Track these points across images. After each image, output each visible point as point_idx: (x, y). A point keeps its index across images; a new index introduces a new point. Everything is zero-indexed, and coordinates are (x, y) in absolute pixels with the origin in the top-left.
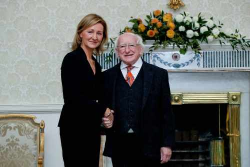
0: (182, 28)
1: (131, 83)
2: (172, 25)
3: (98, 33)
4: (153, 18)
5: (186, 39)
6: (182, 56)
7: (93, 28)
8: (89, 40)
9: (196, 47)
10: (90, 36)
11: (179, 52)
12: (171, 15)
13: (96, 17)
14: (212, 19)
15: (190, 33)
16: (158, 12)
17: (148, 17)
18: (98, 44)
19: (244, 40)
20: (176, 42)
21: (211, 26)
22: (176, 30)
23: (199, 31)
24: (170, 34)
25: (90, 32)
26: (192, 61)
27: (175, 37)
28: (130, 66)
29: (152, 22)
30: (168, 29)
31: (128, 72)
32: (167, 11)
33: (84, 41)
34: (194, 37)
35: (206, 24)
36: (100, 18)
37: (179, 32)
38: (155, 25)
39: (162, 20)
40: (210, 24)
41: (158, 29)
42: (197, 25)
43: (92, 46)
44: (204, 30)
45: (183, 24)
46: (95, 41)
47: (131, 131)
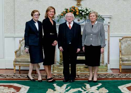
0: (81, 12)
1: (70, 28)
2: (78, 11)
3: (53, 12)
4: (72, 8)
5: (82, 15)
6: (80, 20)
7: (51, 11)
8: (50, 14)
9: (85, 17)
10: (50, 13)
11: (80, 19)
12: (77, 8)
13: (51, 7)
14: (90, 9)
15: (83, 13)
16: (73, 7)
17: (70, 8)
18: (53, 15)
19: (99, 16)
20: (79, 16)
21: (89, 11)
22: (79, 12)
23: (86, 12)
24: (77, 13)
25: (50, 12)
26: (83, 22)
27: (79, 14)
28: (70, 23)
29: (72, 10)
30: (77, 12)
31: (69, 25)
32: (76, 6)
33: (49, 15)
34: (85, 14)
35: (88, 11)
36: (53, 7)
37: (80, 13)
38: (72, 11)
39: (75, 9)
40: (89, 10)
41: (73, 12)
42: (85, 11)
43: (51, 16)
44: (87, 12)
45: (81, 10)
46: (52, 15)
47: (70, 43)
